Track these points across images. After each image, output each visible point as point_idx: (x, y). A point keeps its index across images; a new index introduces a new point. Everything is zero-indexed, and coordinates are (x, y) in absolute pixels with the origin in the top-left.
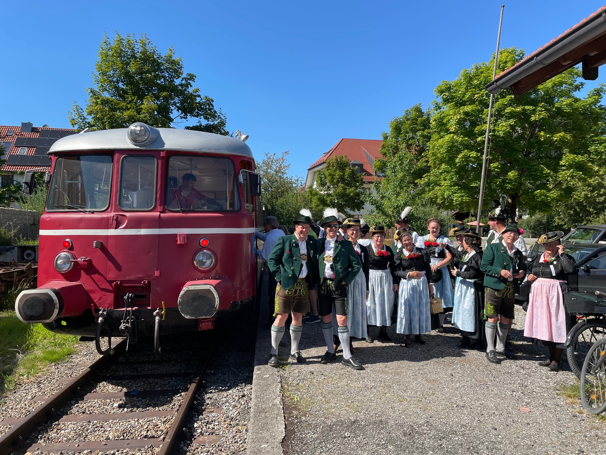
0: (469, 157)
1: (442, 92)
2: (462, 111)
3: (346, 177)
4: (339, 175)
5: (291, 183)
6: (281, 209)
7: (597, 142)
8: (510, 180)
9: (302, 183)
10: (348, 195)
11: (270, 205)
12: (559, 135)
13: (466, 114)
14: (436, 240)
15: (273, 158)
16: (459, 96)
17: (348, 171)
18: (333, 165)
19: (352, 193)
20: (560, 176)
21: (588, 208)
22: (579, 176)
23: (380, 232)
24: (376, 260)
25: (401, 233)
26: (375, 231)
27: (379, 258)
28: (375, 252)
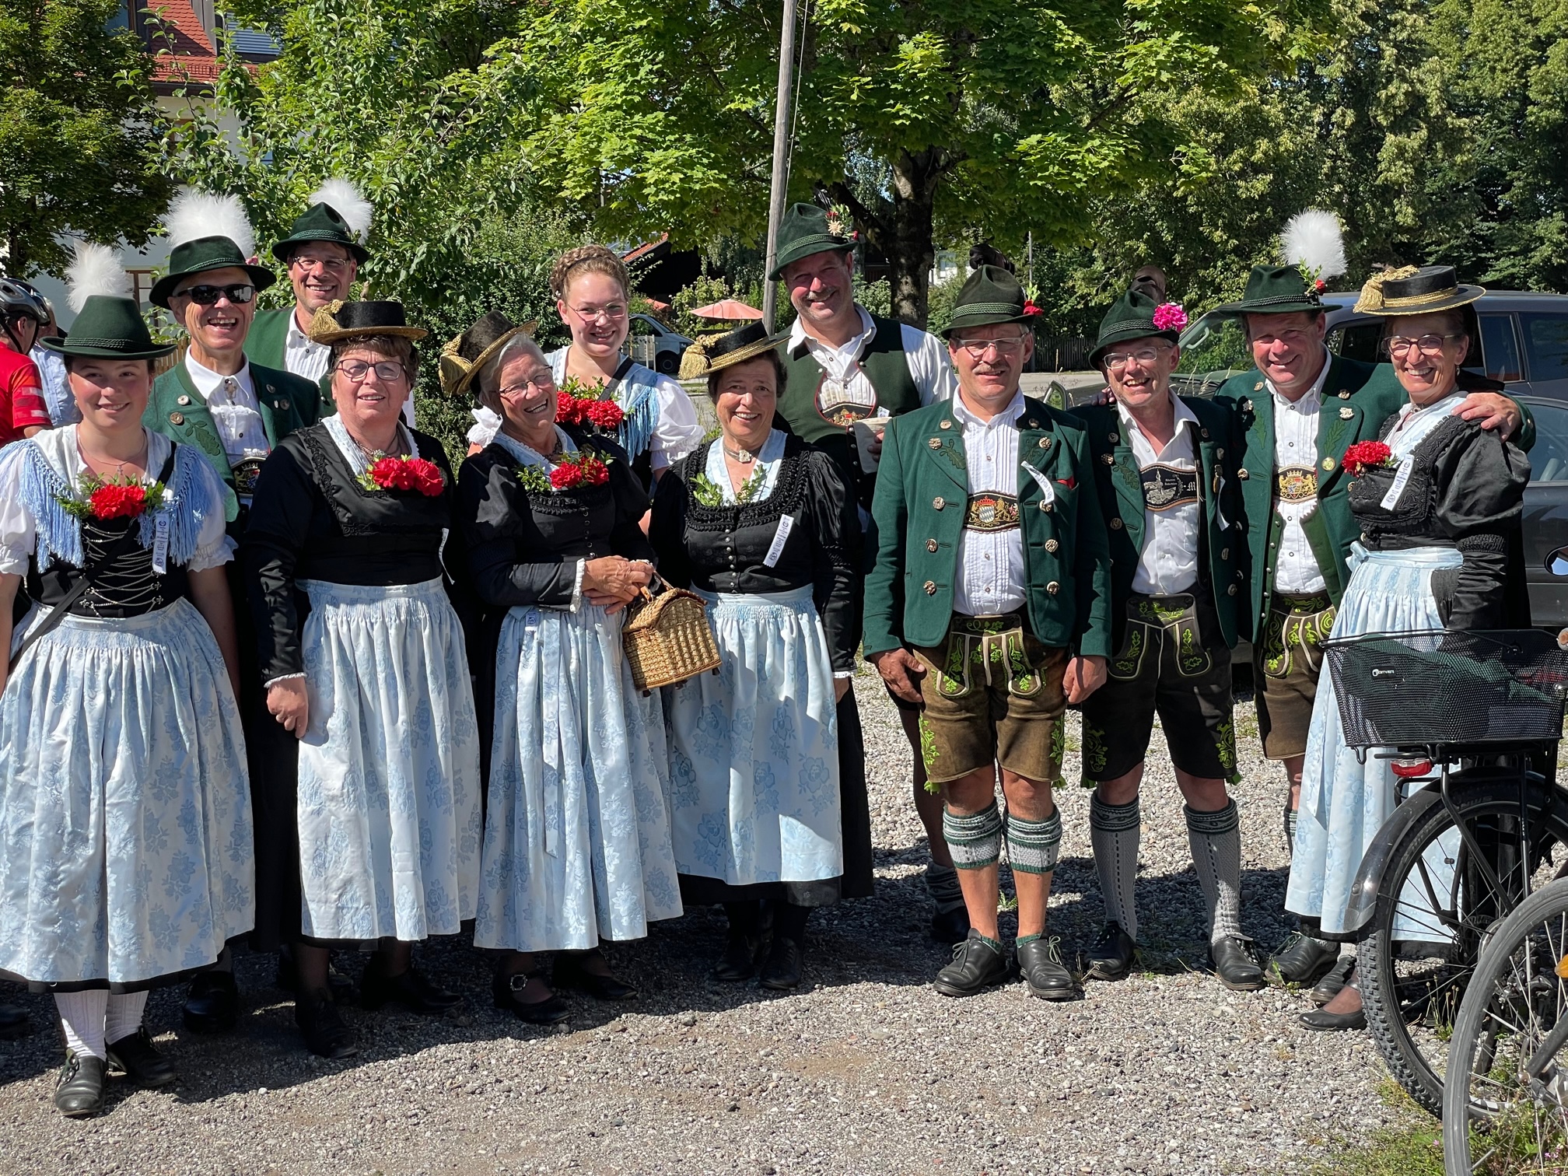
8: (911, 79)
14: (611, 388)
17: (57, 13)
19: (88, 143)
20: (1128, 64)
21: (1205, 229)
22: (1208, 65)
23: (369, 336)
24: (375, 517)
25: (485, 339)
26: (340, 329)
27: (389, 507)
28: (355, 469)
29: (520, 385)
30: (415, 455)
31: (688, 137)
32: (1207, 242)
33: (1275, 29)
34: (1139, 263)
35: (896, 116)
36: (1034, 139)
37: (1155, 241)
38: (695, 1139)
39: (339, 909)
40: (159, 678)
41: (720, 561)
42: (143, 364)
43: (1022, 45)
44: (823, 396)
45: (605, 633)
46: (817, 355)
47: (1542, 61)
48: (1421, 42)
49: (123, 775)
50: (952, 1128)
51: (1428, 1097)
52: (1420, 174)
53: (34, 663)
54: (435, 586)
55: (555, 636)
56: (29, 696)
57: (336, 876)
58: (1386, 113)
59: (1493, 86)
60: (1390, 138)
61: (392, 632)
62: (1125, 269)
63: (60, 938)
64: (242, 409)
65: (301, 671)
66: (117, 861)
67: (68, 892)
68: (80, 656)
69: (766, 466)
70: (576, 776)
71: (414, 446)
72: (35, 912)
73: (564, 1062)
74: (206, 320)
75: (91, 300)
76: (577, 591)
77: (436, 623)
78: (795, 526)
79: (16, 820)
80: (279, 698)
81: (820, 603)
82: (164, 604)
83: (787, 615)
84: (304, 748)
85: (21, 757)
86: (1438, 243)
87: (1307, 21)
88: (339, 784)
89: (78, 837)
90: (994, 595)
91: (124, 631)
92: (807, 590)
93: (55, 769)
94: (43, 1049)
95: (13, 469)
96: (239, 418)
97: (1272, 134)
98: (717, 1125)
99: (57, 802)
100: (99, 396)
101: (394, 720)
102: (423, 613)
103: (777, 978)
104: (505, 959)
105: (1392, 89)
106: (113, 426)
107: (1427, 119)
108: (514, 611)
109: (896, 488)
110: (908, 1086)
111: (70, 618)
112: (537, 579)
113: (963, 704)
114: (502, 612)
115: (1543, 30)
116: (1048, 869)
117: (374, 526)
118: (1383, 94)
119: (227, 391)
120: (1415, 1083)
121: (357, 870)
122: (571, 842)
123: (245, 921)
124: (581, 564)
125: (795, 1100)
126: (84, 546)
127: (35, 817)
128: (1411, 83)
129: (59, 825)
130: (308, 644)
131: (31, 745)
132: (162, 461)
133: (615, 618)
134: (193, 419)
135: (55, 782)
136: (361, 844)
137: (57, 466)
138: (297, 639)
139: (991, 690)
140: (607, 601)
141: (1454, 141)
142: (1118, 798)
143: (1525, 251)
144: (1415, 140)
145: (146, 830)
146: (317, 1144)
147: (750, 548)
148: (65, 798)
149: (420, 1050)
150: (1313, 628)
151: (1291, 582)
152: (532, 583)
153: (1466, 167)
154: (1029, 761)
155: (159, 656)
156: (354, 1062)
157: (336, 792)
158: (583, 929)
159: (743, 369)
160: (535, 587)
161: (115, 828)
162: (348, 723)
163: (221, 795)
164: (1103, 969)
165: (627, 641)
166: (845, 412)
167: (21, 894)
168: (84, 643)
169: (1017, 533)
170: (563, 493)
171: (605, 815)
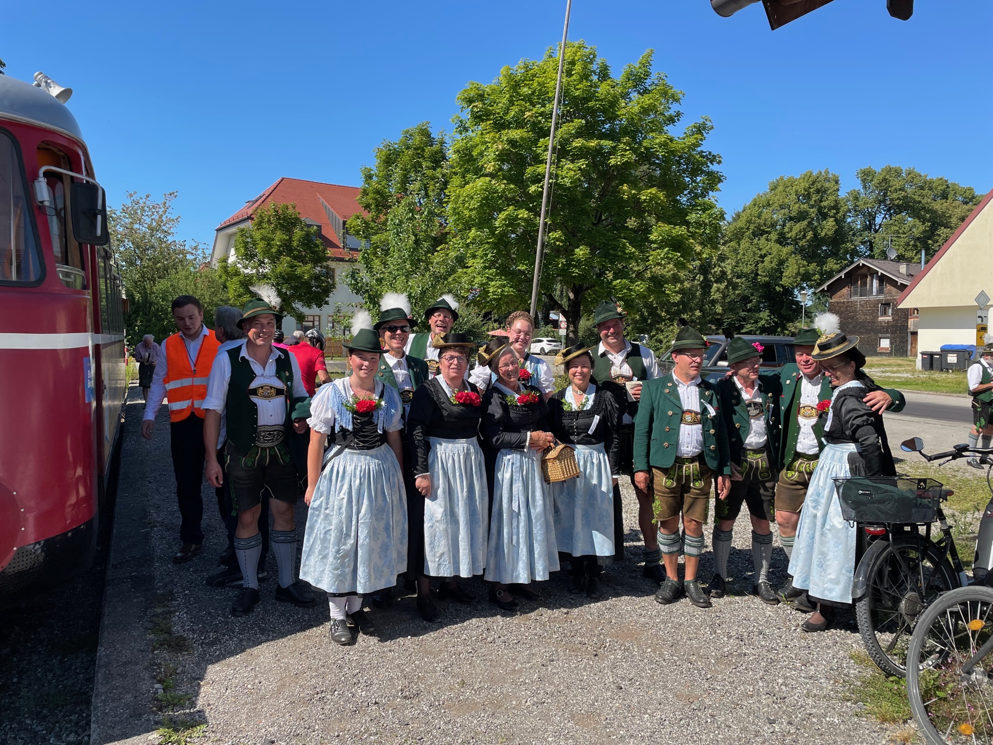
0: (516, 218)
1: (470, 101)
2: (505, 138)
3: (295, 244)
4: (280, 241)
5: (184, 253)
6: (163, 301)
7: (699, 208)
8: (579, 261)
9: (204, 254)
10: (299, 278)
11: (139, 293)
12: (649, 191)
13: (513, 143)
14: (524, 364)
15: (145, 203)
16: (498, 111)
17: (298, 233)
18: (269, 221)
19: (306, 275)
20: (650, 258)
21: (659, 312)
22: (677, 259)
23: (456, 346)
24: (456, 413)
25: (495, 347)
26: (444, 344)
27: (462, 410)
28: (449, 395)
29: (507, 365)
30: (469, 390)
31: (503, 277)
32: (659, 316)
33: (698, 248)
34: (637, 322)
35: (573, 272)
36: (618, 281)
37: (642, 315)
38: (585, 668)
39: (439, 565)
40: (379, 473)
41: (571, 431)
42: (378, 355)
43: (614, 250)
44: (612, 372)
45: (537, 458)
46: (610, 356)
47: (763, 262)
48: (725, 255)
49: (366, 511)
50: (688, 670)
51: (885, 666)
52: (724, 297)
53: (333, 467)
54: (475, 439)
55: (518, 461)
56: (331, 480)
57: (438, 552)
58: (714, 277)
59: (747, 269)
60: (715, 285)
61: (462, 457)
62: (632, 324)
63: (340, 575)
64: (403, 371)
65: (428, 472)
66: (363, 545)
67: (344, 557)
68: (350, 465)
69: (589, 396)
70: (525, 515)
71: (469, 387)
72: (331, 565)
73: (523, 629)
74: (392, 338)
75: (362, 330)
76: (527, 444)
77: (476, 453)
78: (600, 419)
79: (324, 528)
80: (420, 482)
81: (607, 450)
82: (381, 445)
83: (595, 453)
84: (426, 500)
85: (327, 504)
86: (728, 319)
87: (709, 246)
88: (440, 516)
89: (348, 535)
90: (689, 449)
91: (366, 455)
92: (602, 444)
93: (340, 509)
94: (321, 613)
95: (327, 394)
96: (403, 374)
97: (682, 282)
98: (591, 663)
99: (341, 521)
100: (362, 365)
101: (462, 491)
102: (472, 450)
103: (595, 594)
104: (495, 585)
105: (716, 269)
106: (366, 377)
107: (727, 279)
108: (502, 450)
109: (650, 407)
110: (662, 648)
111: (347, 450)
112: (513, 439)
113: (672, 490)
114: (498, 450)
115: (763, 252)
116: (698, 556)
117: (456, 418)
118: (713, 271)
119: (399, 364)
120: (881, 660)
121: (446, 549)
122: (522, 541)
123: (403, 568)
124: (529, 433)
125: (620, 653)
126: (353, 423)
127: (333, 527)
128: (722, 268)
129: (342, 531)
130: (430, 461)
131: (331, 499)
132: (380, 391)
133: (539, 455)
134: (387, 374)
135: (340, 514)
136: (448, 540)
137: (343, 392)
138: (426, 460)
139: (683, 486)
140: (537, 448)
141: (735, 286)
142: (725, 528)
143: (756, 322)
144: (722, 286)
145: (373, 534)
146: (436, 665)
147: (583, 427)
148: (344, 521)
149: (465, 621)
150: (809, 466)
151: (803, 449)
152: (511, 440)
153: (739, 295)
154: (696, 515)
155: (379, 465)
156: (441, 626)
157: (439, 519)
158: (526, 576)
159: (576, 359)
160: (512, 442)
161: (362, 532)
162: (444, 492)
163: (398, 519)
164: (716, 593)
165: (544, 463)
166: (620, 378)
167: (325, 557)
168: (352, 460)
169: (700, 426)
170: (522, 406)
171: (535, 531)
